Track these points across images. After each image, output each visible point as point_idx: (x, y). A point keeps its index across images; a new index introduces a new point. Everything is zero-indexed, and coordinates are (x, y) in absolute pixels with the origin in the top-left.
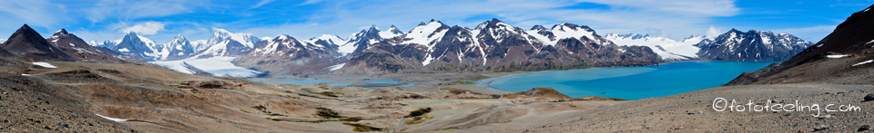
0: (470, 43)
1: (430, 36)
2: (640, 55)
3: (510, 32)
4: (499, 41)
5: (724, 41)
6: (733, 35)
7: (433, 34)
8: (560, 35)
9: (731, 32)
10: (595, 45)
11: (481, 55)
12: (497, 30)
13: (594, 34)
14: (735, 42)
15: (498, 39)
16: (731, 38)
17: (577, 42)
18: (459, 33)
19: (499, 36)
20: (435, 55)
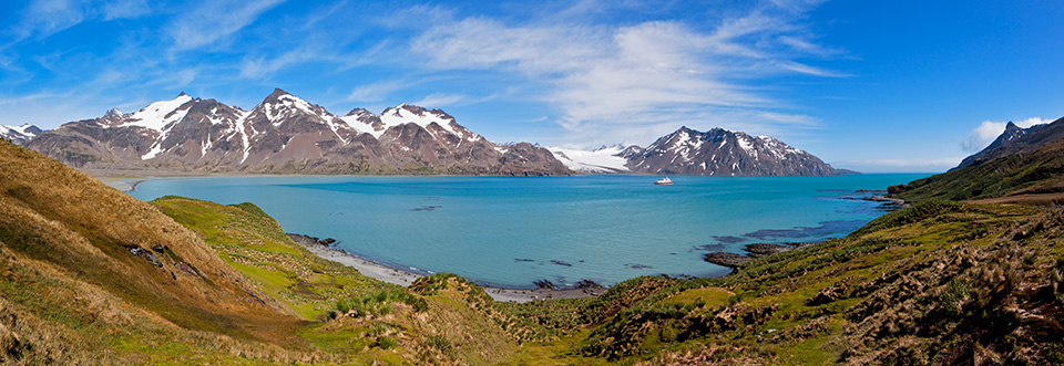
0: (228, 127)
1: (166, 117)
2: (534, 158)
3: (299, 110)
4: (276, 125)
5: (671, 144)
6: (685, 137)
7: (174, 112)
8: (390, 121)
9: (680, 131)
10: (450, 137)
11: (242, 147)
12: (277, 106)
13: (453, 123)
14: (689, 146)
15: (276, 121)
16: (682, 141)
17: (420, 130)
18: (214, 111)
19: (279, 116)
20: (166, 145)
